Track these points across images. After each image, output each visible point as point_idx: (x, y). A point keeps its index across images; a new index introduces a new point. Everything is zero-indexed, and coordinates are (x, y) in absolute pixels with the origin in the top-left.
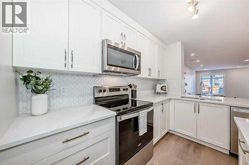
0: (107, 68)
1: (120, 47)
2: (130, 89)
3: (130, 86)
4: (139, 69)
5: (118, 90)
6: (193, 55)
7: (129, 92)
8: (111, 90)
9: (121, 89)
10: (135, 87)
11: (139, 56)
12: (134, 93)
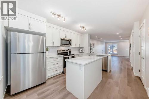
0: (61, 45)
1: (65, 39)
2: (69, 51)
3: (69, 50)
4: (71, 45)
5: (65, 51)
6: (96, 37)
7: (68, 52)
8: (62, 51)
9: (66, 51)
10: (71, 50)
11: (71, 41)
12: (70, 52)
